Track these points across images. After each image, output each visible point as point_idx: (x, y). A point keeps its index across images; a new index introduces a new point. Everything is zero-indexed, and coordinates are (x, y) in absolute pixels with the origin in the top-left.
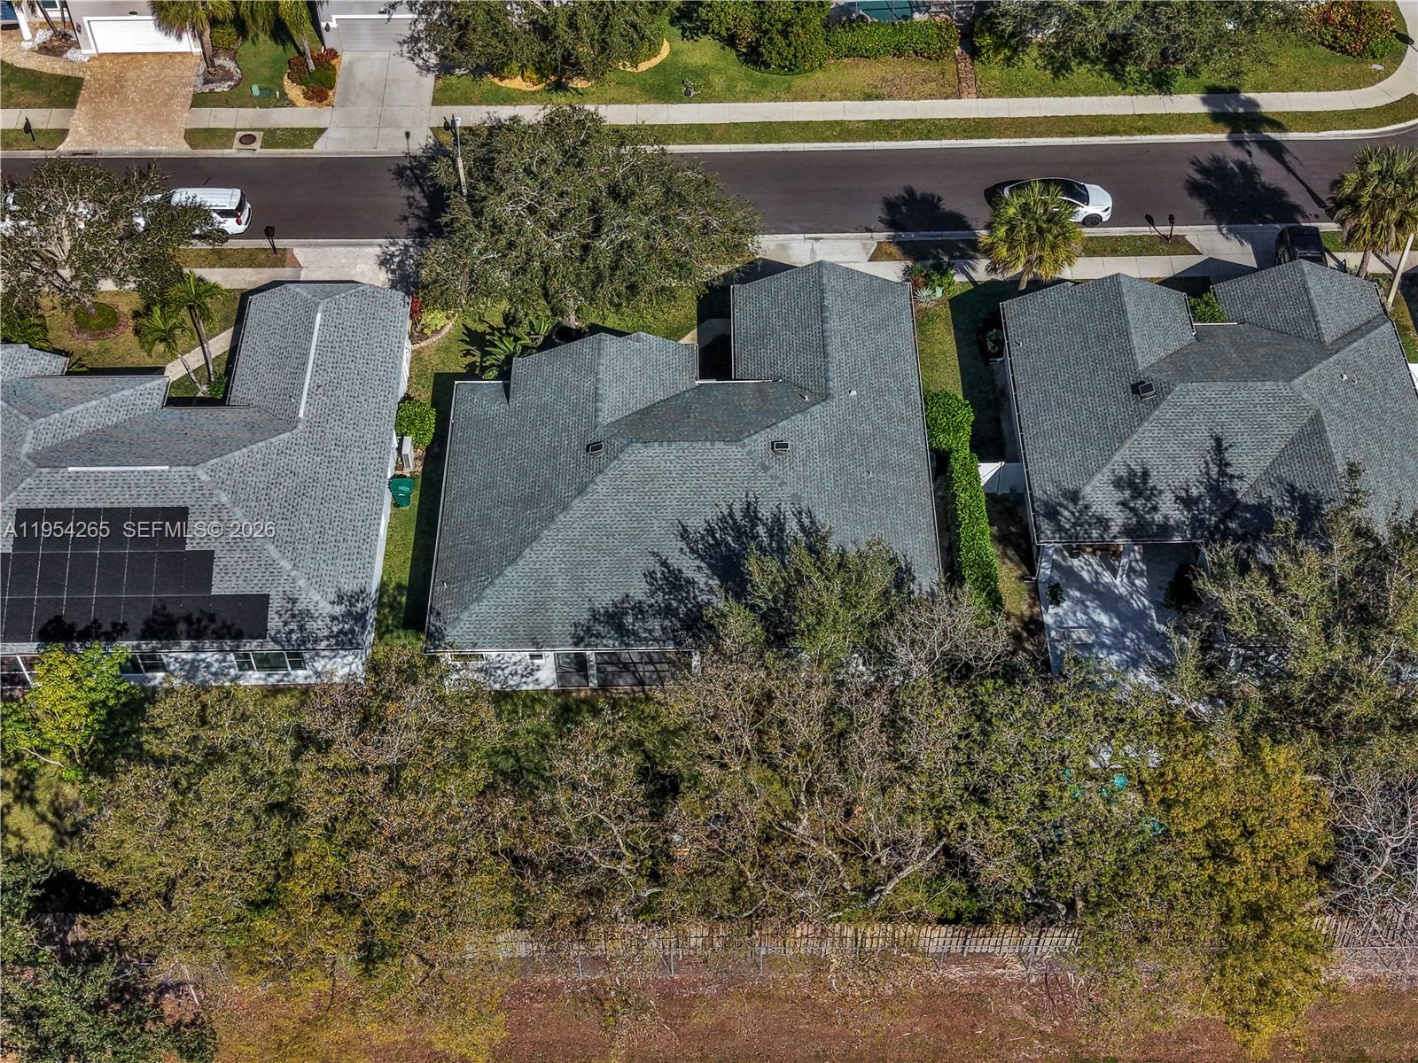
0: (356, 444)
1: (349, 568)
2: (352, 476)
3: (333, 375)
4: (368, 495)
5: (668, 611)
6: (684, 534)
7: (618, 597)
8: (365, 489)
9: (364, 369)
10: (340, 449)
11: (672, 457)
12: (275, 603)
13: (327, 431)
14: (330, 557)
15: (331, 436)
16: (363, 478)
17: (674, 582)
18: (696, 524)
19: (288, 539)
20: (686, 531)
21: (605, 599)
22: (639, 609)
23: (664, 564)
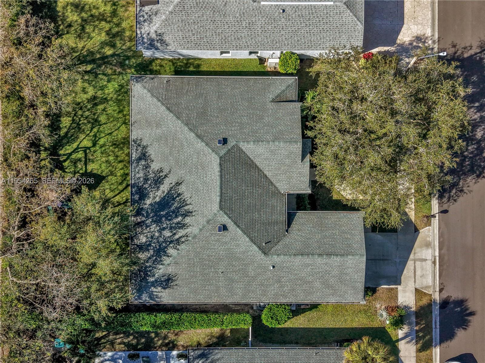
0: (253, 33)
1: (178, 38)
2: (233, 33)
3: (294, 16)
4: (224, 42)
5: (146, 180)
6: (178, 184)
7: (152, 157)
8: (227, 41)
9: (302, 31)
10: (247, 25)
11: (213, 177)
12: (155, 7)
13: (257, 18)
14: (182, 29)
15: (254, 20)
16: (233, 39)
17: (158, 181)
18: (182, 189)
19: (186, 7)
20: (179, 184)
21: (151, 152)
22: (147, 167)
23: (166, 176)
